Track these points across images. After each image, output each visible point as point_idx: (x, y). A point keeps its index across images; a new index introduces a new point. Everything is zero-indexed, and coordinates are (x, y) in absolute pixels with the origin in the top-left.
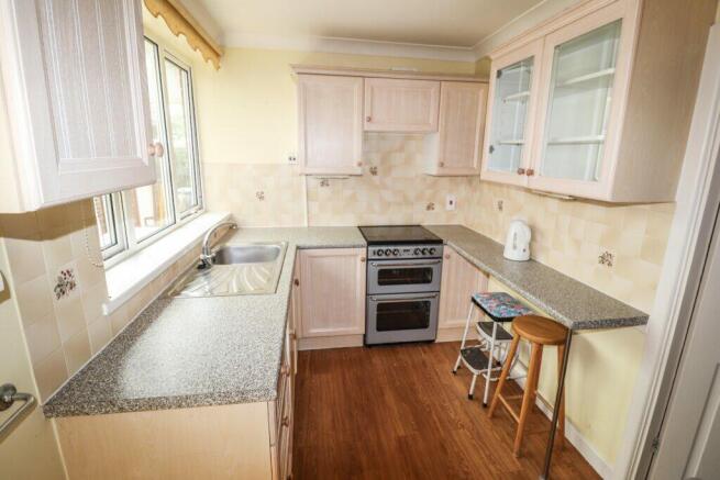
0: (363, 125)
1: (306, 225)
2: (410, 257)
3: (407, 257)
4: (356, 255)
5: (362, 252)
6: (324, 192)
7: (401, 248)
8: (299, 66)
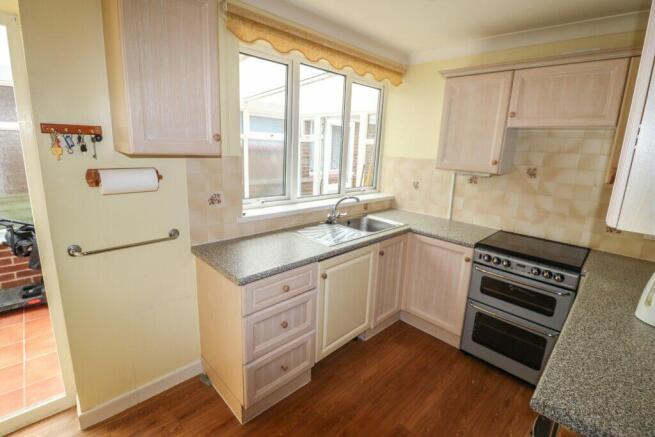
0: (506, 121)
1: (448, 217)
2: (526, 274)
3: (522, 274)
4: (462, 254)
5: (469, 252)
6: (471, 189)
7: (514, 261)
8: (447, 72)
